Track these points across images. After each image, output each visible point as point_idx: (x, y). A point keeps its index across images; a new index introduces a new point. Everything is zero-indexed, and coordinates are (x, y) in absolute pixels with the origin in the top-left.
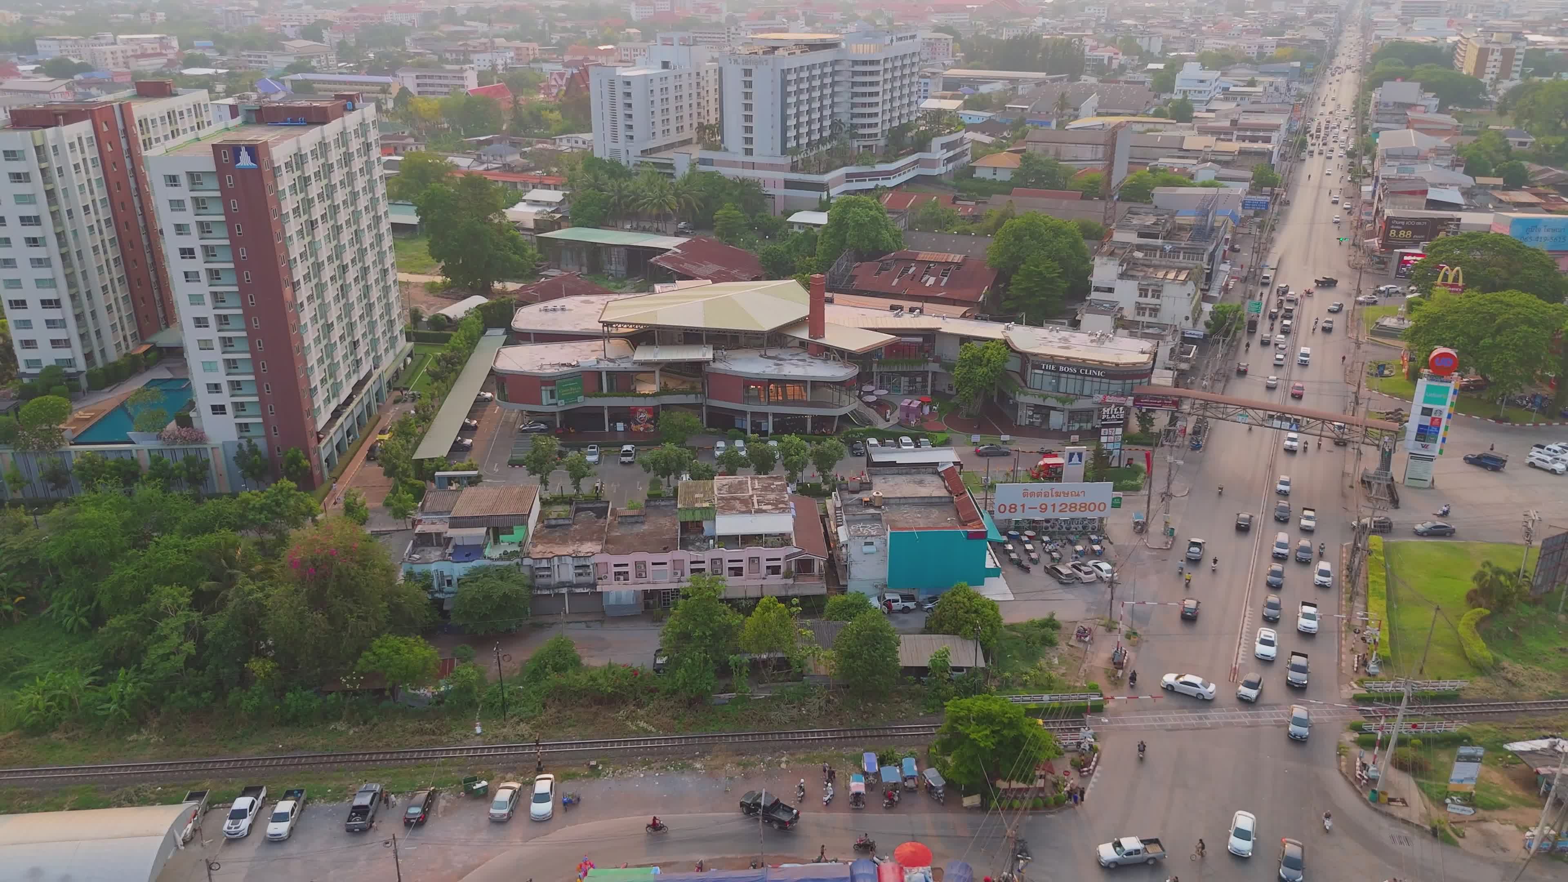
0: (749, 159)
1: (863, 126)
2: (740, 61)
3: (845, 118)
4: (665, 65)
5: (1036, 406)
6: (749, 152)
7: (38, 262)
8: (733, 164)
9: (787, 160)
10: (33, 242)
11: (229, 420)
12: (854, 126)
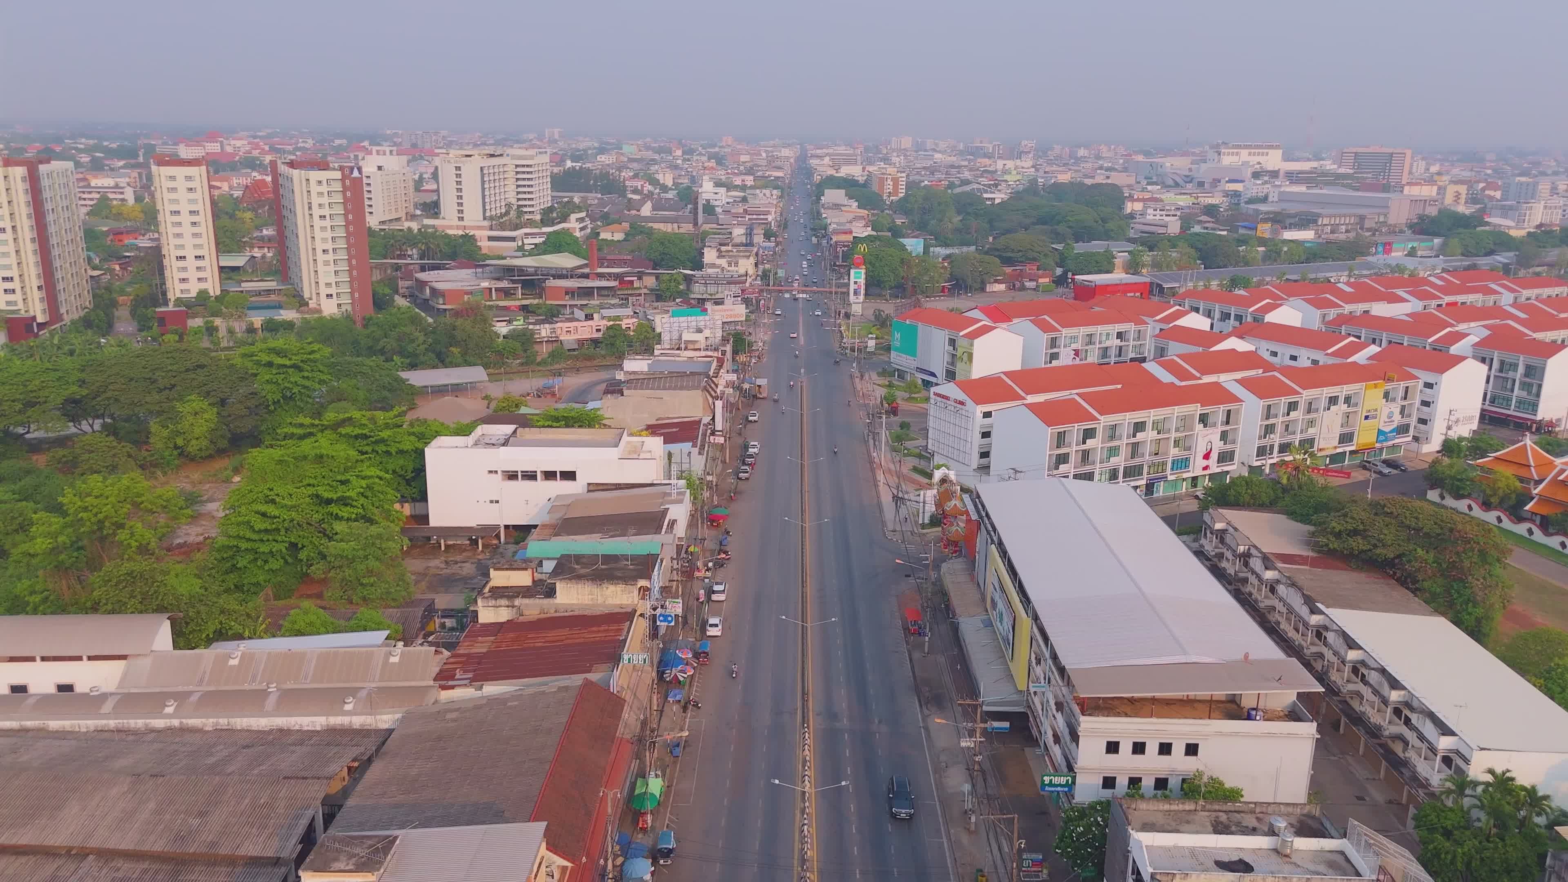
0: (461, 223)
1: (525, 206)
2: (452, 161)
3: (514, 201)
4: (380, 168)
5: (699, 299)
6: (461, 219)
7: (196, 235)
8: (451, 227)
9: (486, 223)
10: (194, 224)
11: (334, 301)
12: (519, 206)
